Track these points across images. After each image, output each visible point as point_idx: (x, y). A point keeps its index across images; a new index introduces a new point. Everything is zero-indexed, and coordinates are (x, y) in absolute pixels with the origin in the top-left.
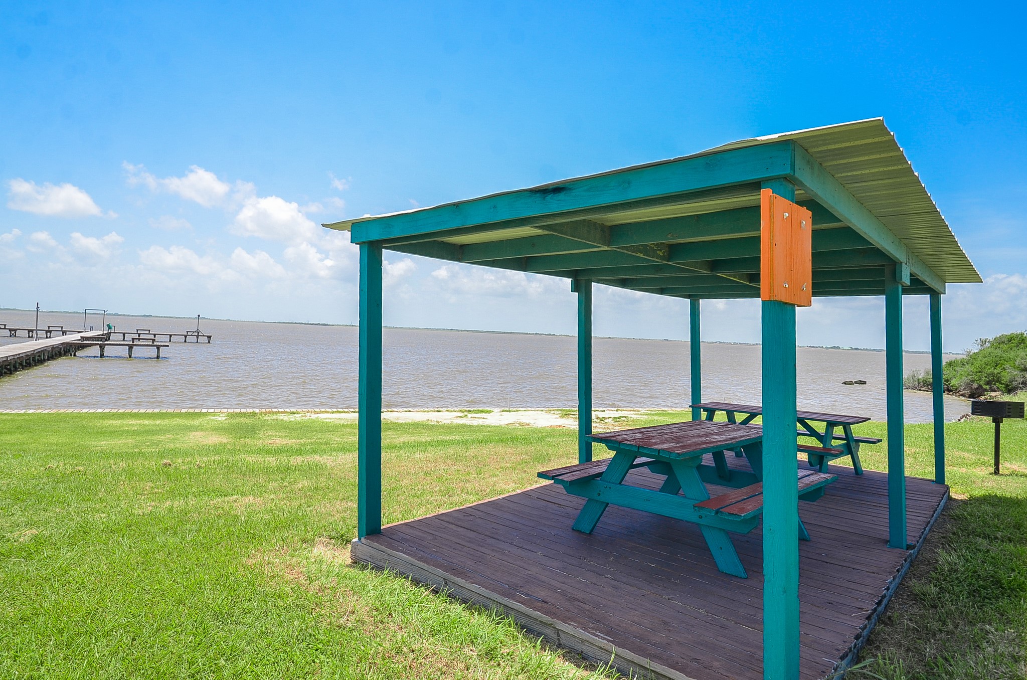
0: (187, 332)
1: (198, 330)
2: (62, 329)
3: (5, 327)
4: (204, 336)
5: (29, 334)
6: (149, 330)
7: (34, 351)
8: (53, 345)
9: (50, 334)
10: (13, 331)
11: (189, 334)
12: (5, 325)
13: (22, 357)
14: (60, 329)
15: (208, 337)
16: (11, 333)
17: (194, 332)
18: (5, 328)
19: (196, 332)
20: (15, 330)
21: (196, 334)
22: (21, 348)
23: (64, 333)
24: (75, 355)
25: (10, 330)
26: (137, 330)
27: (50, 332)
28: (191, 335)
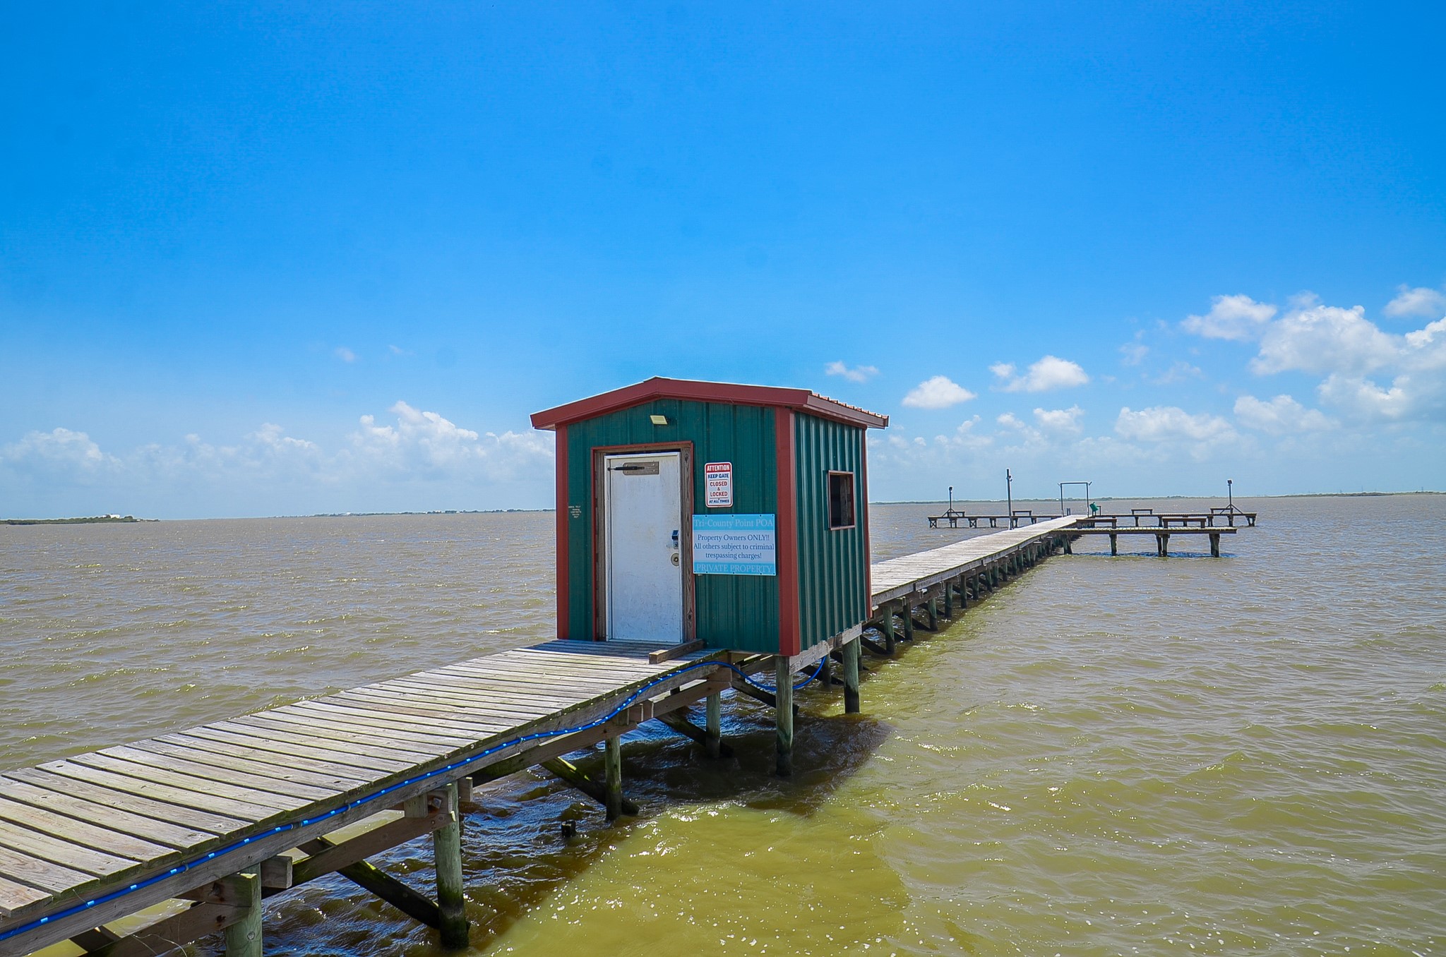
0: (1212, 510)
1: (1231, 505)
2: (1030, 514)
3: (963, 515)
4: (1242, 514)
5: (991, 522)
6: (1151, 510)
7: (1018, 546)
8: (1040, 536)
9: (1016, 522)
10: (973, 520)
11: (1215, 512)
12: (963, 513)
13: (1004, 558)
14: (1028, 514)
15: (1248, 516)
16: (970, 522)
17: (1224, 509)
18: (963, 517)
19: (1227, 509)
20: (975, 519)
21: (1229, 512)
22: (997, 542)
23: (1034, 520)
24: (1068, 551)
25: (970, 519)
26: (1133, 511)
27: (1016, 519)
28: (1221, 515)
